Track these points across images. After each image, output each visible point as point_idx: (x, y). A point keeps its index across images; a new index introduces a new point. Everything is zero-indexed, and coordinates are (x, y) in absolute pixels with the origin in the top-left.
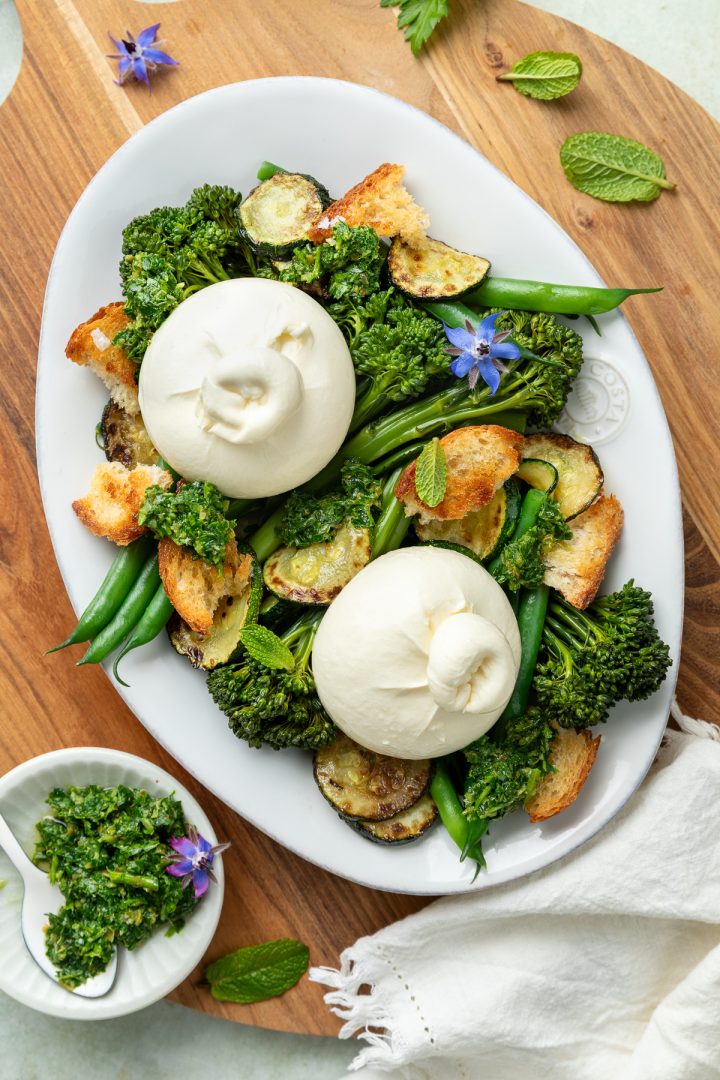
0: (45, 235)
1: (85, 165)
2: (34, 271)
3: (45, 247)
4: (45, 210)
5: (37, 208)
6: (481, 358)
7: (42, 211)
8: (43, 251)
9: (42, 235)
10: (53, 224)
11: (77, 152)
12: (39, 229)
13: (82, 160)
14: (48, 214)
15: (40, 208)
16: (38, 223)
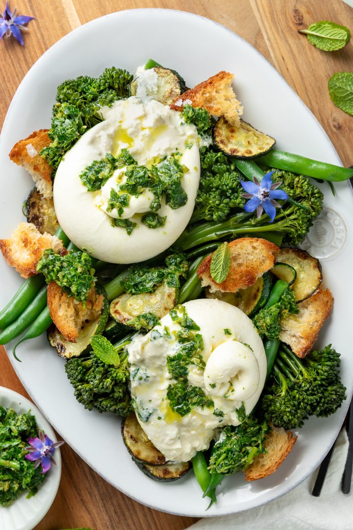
4: (14, 67)
5: (9, 65)
7: (12, 67)
8: (9, 91)
9: (9, 82)
14: (15, 69)
15: (11, 65)
16: (9, 74)
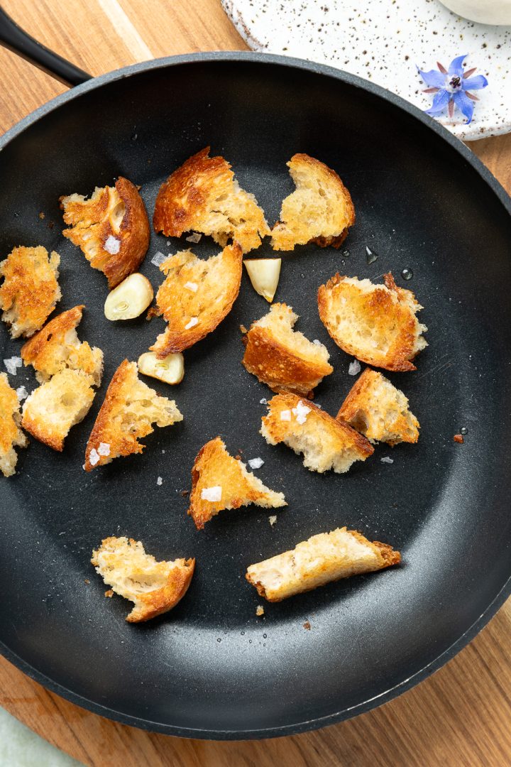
0: (15, 88)
1: (49, 20)
2: (6, 123)
3: (15, 99)
6: (454, 92)
10: (22, 77)
11: (41, 9)
12: (9, 82)
13: (46, 16)
